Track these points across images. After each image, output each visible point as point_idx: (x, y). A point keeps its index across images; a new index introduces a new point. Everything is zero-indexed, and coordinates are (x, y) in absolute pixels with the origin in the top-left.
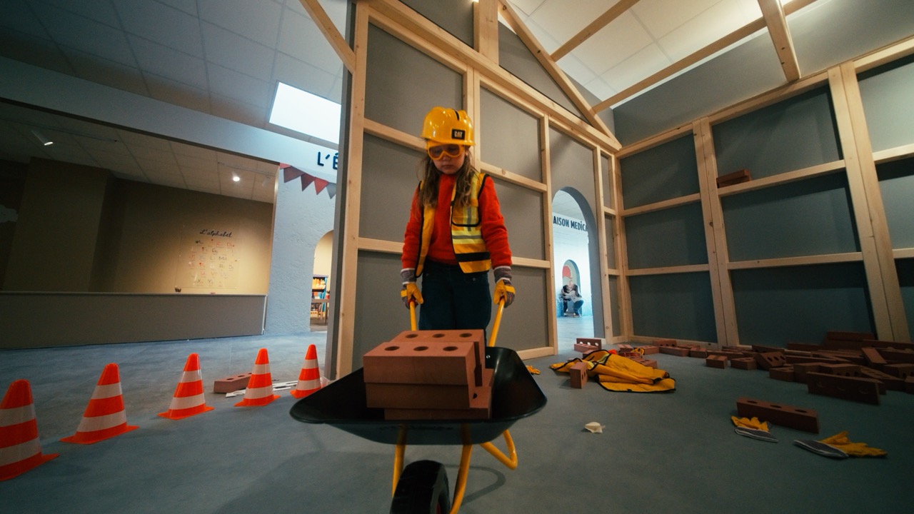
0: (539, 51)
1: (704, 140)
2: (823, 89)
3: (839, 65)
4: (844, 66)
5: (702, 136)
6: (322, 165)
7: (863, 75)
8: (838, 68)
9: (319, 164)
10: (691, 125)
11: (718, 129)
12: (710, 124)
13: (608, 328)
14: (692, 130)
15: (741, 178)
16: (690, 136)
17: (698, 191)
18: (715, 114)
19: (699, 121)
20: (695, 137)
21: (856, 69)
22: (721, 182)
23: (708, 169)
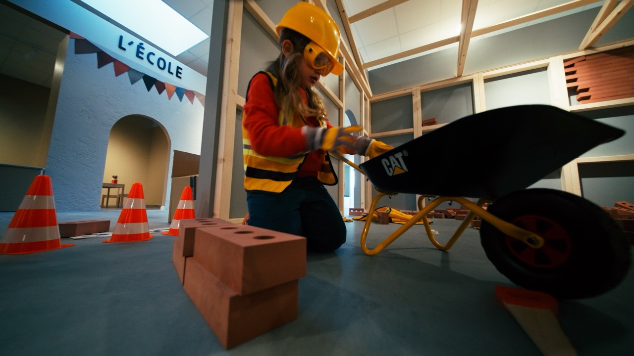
0: (344, 11)
1: (417, 99)
2: (470, 83)
3: (478, 73)
4: (480, 74)
5: (417, 96)
6: (124, 49)
7: (487, 80)
8: (477, 74)
9: (120, 46)
10: (411, 89)
11: (424, 94)
12: (421, 91)
13: (362, 203)
14: (412, 92)
15: (433, 122)
16: (410, 96)
17: (412, 127)
18: (425, 85)
19: (415, 88)
20: (413, 97)
21: (484, 77)
22: (424, 124)
23: (418, 116)
